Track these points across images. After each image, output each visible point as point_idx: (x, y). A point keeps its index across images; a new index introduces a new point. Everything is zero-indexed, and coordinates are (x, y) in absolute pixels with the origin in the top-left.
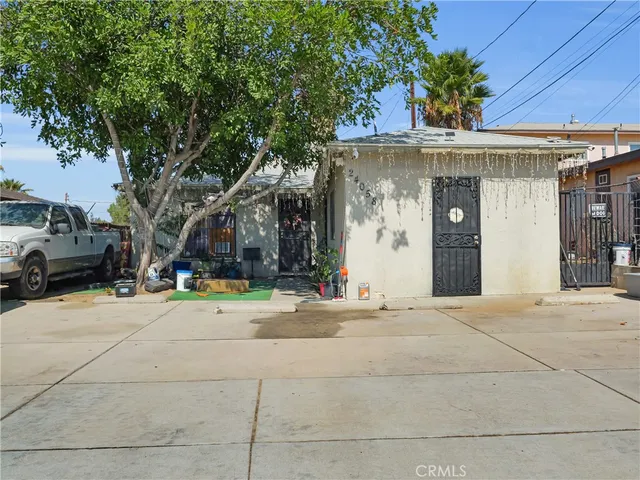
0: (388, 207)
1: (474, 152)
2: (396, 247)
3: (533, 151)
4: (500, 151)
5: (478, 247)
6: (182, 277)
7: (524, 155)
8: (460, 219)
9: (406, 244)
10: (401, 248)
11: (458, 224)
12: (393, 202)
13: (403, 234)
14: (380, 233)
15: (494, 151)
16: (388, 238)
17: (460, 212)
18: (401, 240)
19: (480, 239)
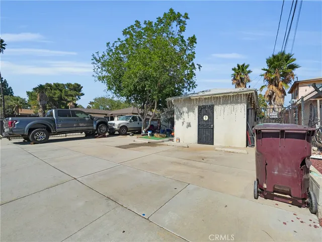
0: (185, 115)
1: (207, 97)
2: (187, 127)
3: (230, 94)
4: (216, 96)
5: (213, 129)
6: (149, 132)
7: (226, 96)
8: (207, 119)
9: (190, 126)
10: (189, 128)
11: (206, 121)
12: (187, 114)
13: (190, 123)
14: (183, 123)
15: (214, 96)
16: (185, 124)
17: (207, 117)
18: (189, 125)
19: (213, 126)
